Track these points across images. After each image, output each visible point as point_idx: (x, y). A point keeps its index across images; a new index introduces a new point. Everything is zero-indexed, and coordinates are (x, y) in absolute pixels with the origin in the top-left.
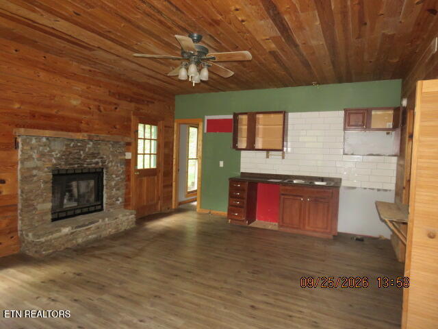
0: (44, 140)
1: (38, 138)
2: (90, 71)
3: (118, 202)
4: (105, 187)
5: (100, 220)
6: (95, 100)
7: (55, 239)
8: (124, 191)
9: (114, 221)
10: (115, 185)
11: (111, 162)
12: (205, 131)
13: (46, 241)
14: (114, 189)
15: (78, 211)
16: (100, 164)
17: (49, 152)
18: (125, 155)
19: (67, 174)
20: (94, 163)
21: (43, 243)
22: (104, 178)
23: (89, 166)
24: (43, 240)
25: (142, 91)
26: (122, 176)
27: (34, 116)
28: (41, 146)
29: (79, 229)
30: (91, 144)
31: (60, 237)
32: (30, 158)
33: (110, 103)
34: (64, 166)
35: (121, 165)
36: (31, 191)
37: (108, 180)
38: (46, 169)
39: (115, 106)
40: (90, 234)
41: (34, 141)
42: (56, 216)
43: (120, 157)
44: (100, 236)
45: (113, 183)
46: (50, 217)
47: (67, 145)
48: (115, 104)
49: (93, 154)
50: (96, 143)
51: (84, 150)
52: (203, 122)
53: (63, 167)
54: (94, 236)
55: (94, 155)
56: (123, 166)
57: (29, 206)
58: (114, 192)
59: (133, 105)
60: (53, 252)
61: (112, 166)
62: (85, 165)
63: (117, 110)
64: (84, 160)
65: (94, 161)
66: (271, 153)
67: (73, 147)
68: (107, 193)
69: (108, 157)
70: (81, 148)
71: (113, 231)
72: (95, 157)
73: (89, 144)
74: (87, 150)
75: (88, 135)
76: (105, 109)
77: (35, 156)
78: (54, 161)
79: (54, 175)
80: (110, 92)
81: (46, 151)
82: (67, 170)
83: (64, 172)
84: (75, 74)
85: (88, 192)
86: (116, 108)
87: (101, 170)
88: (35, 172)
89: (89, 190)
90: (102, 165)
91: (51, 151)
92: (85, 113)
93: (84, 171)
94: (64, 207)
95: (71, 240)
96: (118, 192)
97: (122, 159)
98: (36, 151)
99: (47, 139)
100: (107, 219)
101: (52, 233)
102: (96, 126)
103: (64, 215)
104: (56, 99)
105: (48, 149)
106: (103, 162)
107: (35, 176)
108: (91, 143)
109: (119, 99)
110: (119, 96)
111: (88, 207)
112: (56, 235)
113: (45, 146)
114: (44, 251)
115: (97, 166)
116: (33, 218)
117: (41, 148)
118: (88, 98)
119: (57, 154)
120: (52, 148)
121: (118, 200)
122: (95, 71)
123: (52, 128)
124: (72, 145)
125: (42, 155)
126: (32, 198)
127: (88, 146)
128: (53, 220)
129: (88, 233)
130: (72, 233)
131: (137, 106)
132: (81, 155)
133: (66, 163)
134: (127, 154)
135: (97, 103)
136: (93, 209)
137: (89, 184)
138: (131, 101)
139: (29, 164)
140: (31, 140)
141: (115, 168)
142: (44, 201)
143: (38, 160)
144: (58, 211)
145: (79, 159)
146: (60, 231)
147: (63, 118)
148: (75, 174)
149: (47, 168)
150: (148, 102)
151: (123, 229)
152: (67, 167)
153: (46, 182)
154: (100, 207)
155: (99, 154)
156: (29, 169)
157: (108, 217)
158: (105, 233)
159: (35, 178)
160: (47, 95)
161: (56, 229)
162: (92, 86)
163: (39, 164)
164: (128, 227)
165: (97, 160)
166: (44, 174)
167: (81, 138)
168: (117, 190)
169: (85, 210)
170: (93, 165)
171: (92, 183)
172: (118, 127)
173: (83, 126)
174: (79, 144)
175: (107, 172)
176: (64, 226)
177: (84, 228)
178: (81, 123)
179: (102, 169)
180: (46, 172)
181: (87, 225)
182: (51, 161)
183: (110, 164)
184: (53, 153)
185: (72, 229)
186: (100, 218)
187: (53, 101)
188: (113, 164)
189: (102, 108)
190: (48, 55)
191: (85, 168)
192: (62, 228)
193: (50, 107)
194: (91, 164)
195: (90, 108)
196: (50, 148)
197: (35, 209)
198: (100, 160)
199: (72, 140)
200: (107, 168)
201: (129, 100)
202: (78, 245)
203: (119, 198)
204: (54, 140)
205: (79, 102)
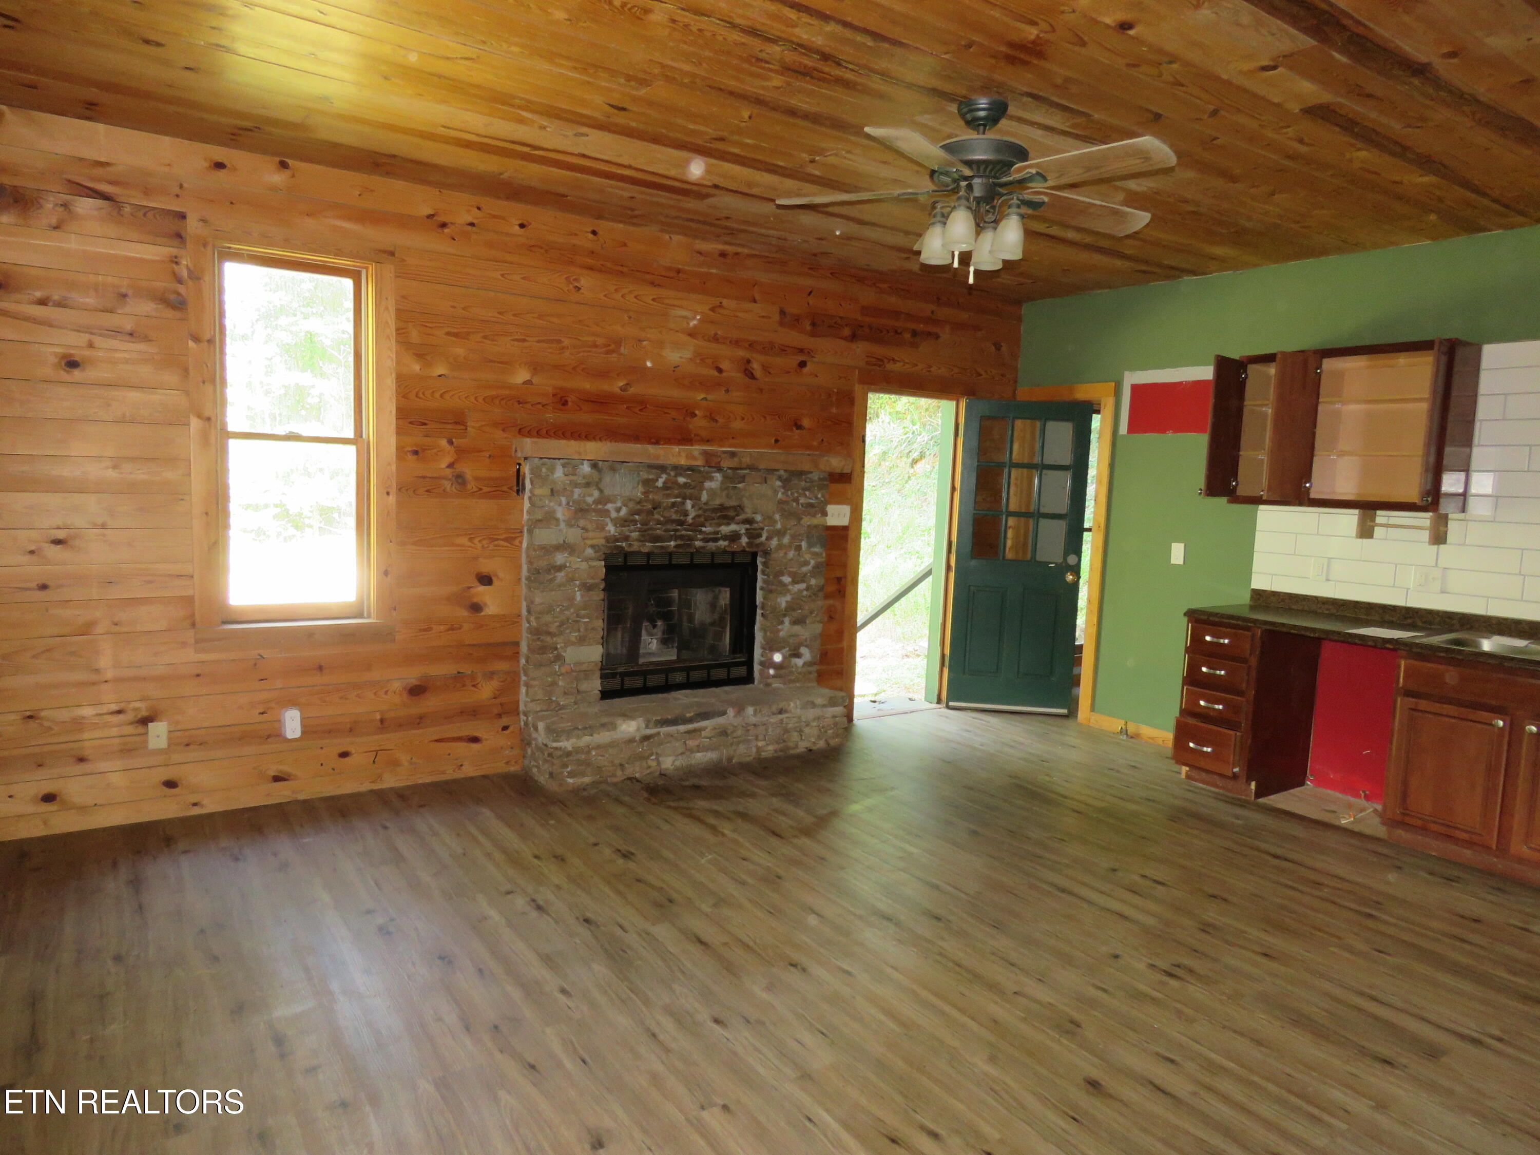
0: (586, 468)
1: (571, 465)
2: (723, 254)
3: (799, 662)
4: (759, 612)
5: (731, 712)
6: (736, 343)
7: (598, 747)
8: (818, 628)
9: (773, 720)
10: (790, 608)
11: (780, 534)
12: (1123, 429)
13: (577, 750)
14: (787, 620)
15: (679, 678)
16: (744, 540)
17: (597, 502)
18: (825, 514)
19: (648, 567)
20: (725, 538)
21: (568, 754)
22: (759, 584)
23: (711, 545)
24: (567, 744)
25: (893, 301)
26: (813, 582)
27: (565, 403)
28: (576, 485)
29: (665, 730)
30: (715, 482)
31: (612, 744)
32: (549, 519)
33: (783, 350)
34: (637, 544)
35: (810, 545)
36: (550, 610)
37: (768, 592)
38: (589, 552)
39: (801, 358)
40: (699, 749)
41: (559, 473)
42: (615, 684)
43: (807, 521)
44: (730, 759)
45: (783, 601)
46: (595, 685)
47: (647, 483)
48: (801, 351)
49: (722, 508)
50: (734, 477)
51: (696, 498)
52: (1118, 393)
53: (636, 546)
54: (710, 756)
55: (724, 514)
56: (817, 549)
57: (543, 649)
58: (786, 628)
59: (861, 348)
60: (594, 784)
61: (780, 547)
62: (698, 544)
63: (806, 370)
64: (696, 526)
65: (725, 529)
66: (1382, 516)
67: (666, 487)
68: (764, 630)
69: (769, 518)
70: (688, 492)
71: (770, 750)
72: (729, 520)
73: (711, 479)
74: (704, 497)
75: (705, 453)
76: (766, 369)
77: (561, 513)
78: (611, 529)
79: (610, 569)
80: (782, 313)
81: (590, 500)
82: (648, 555)
83: (642, 561)
84: (679, 271)
85: (713, 624)
86: (803, 364)
87: (748, 559)
88: (560, 558)
89: (716, 616)
90: (749, 544)
91: (604, 500)
92: (703, 384)
93: (697, 560)
94: (641, 661)
95: (642, 757)
96: (797, 629)
97: (816, 526)
98: (564, 500)
99: (594, 465)
100: (750, 710)
101: (590, 730)
102: (737, 425)
103: (638, 683)
104: (622, 350)
105: (596, 494)
106: (753, 535)
107: (560, 568)
108: (718, 476)
109: (813, 334)
110: (813, 324)
111: (709, 668)
112: (603, 737)
113: (588, 485)
114: (571, 775)
115: (735, 547)
116: (554, 684)
117: (577, 491)
118: (715, 339)
119: (618, 510)
120: (607, 492)
121: (798, 655)
122: (737, 254)
123: (613, 434)
124: (660, 483)
125: (581, 511)
126: (553, 628)
127: (708, 484)
128: (606, 695)
129: (691, 743)
130: (646, 738)
131: (880, 350)
132: (686, 514)
133: (647, 535)
134: (831, 509)
135: (741, 353)
136: (721, 674)
137: (716, 598)
138: (853, 338)
139: (545, 536)
140: (552, 470)
141: (791, 554)
142: (582, 640)
143: (570, 525)
144: (621, 669)
145: (681, 523)
146: (612, 727)
147: (642, 403)
148: (670, 567)
149: (592, 546)
150: (914, 333)
151: (803, 746)
152: (648, 547)
153: (587, 588)
154: (742, 671)
155: (739, 509)
156: (548, 550)
157: (752, 705)
158: (744, 752)
159: (560, 576)
160: (600, 341)
161: (605, 720)
162: (725, 302)
163: (572, 535)
164: (821, 744)
165: (733, 527)
166: (584, 565)
167: (683, 462)
168: (795, 622)
169: (696, 676)
170: (723, 544)
171: (725, 596)
172: (806, 422)
173: (699, 423)
174: (681, 480)
175: (765, 564)
176: (626, 716)
177: (682, 728)
178: (693, 415)
179: (754, 555)
180: (587, 560)
181: (690, 721)
182: (601, 527)
183: (774, 542)
184: (609, 506)
185: (647, 727)
186: (732, 704)
187: (614, 358)
188: (786, 540)
189: (756, 366)
190: (604, 226)
191: (699, 551)
192: (619, 721)
193: (603, 374)
194: (716, 540)
195: (720, 371)
196: (601, 491)
197: (559, 658)
198: (742, 529)
199: (662, 468)
200: (766, 553)
201: (847, 332)
202: (662, 775)
203: (804, 650)
204: (613, 469)
205: (687, 354)
